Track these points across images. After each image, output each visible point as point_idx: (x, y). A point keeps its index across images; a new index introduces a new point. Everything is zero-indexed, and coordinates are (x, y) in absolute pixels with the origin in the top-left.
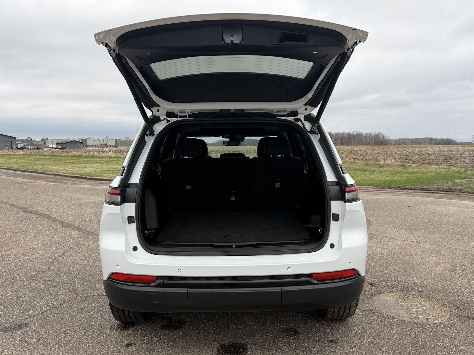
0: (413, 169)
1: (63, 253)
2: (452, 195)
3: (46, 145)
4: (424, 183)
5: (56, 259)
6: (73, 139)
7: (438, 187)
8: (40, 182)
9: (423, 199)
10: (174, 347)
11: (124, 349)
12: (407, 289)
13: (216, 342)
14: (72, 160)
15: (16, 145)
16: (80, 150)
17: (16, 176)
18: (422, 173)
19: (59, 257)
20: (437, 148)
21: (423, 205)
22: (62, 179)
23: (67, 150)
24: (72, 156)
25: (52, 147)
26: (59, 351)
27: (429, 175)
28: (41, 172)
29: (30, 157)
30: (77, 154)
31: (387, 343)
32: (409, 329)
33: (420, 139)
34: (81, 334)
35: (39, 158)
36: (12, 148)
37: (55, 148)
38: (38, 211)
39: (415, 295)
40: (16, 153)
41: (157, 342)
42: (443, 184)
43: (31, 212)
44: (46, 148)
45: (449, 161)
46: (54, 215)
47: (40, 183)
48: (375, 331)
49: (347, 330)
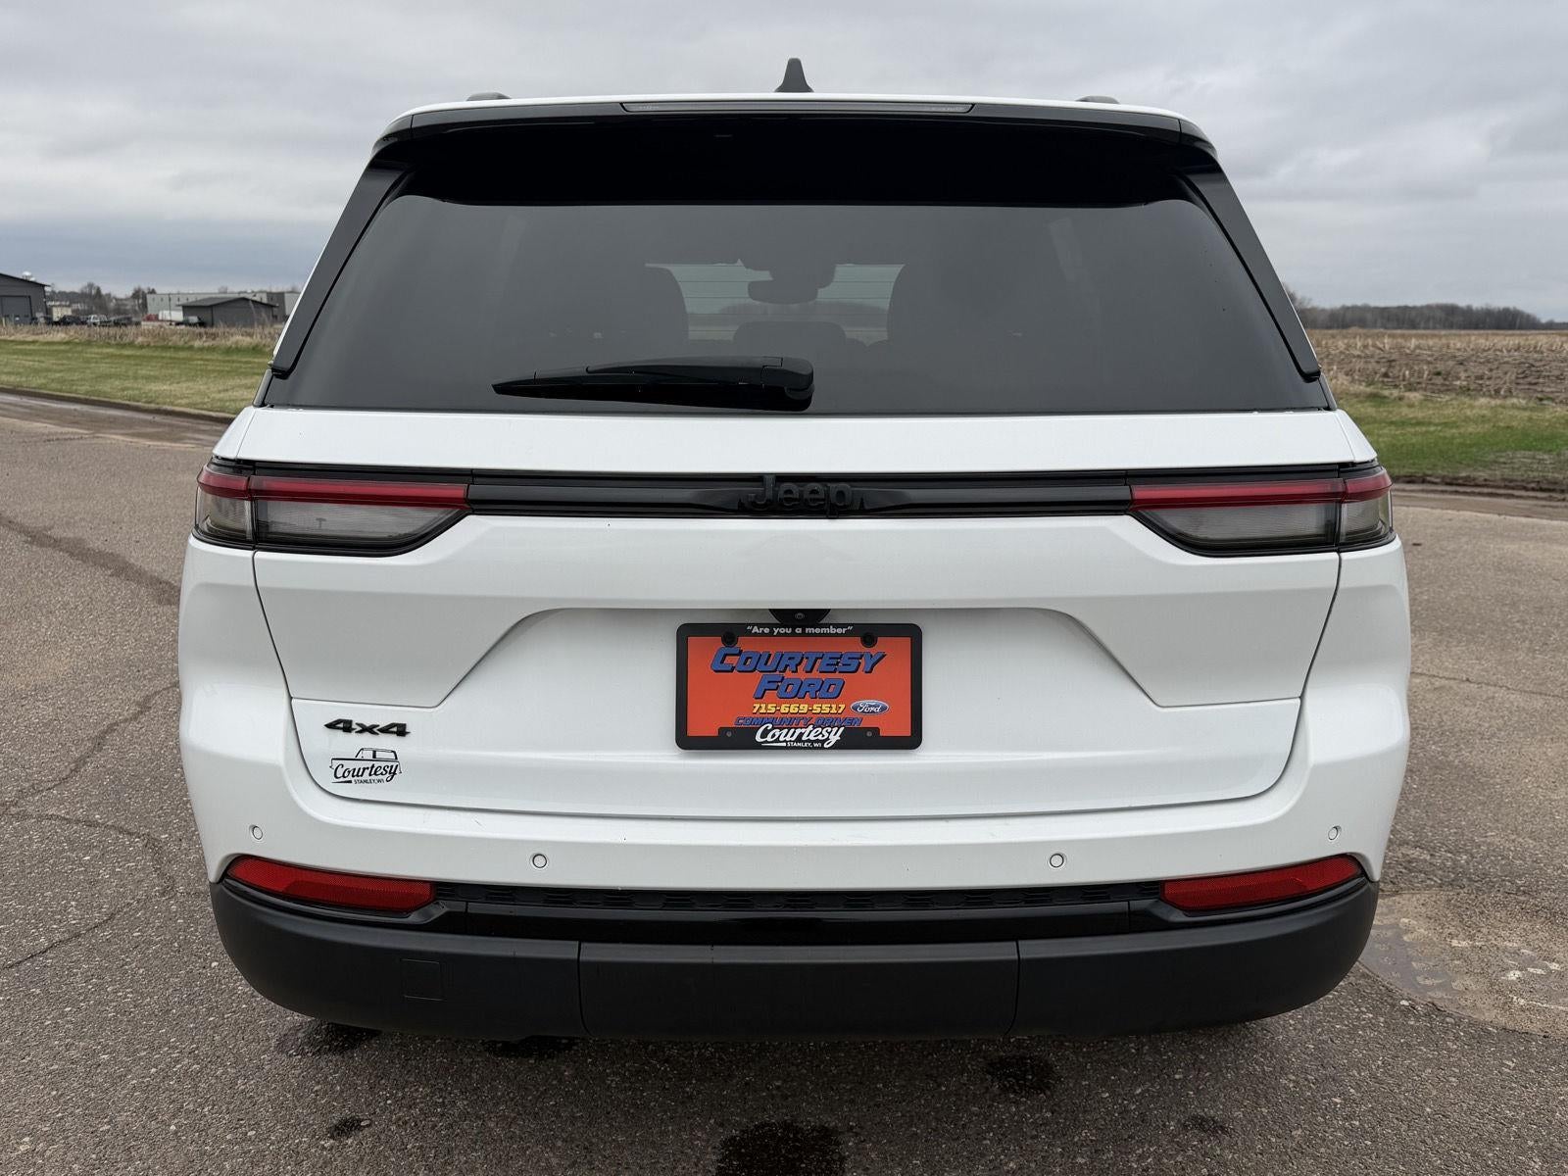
0: (1413, 410)
1: (144, 706)
2: (1559, 504)
3: (149, 313)
4: (1457, 457)
5: (111, 729)
6: (239, 293)
7: (1507, 472)
8: (109, 439)
9: (1461, 518)
10: (537, 1142)
11: (324, 1148)
12: (1470, 879)
13: (712, 1121)
14: (229, 361)
15: (48, 311)
16: (258, 330)
17: (31, 414)
18: (1445, 423)
19: (126, 720)
20: (1480, 340)
21: (1464, 539)
22: (188, 429)
23: (214, 330)
24: (229, 351)
25: (169, 318)
26: (48, 1153)
27: (1470, 430)
28: (119, 401)
29: (89, 350)
30: (245, 344)
31: (1432, 1139)
32: (1513, 1065)
33: (1414, 308)
34: (153, 1070)
35: (116, 355)
36: (34, 321)
37: (178, 324)
38: (81, 541)
39: (1505, 906)
40: (40, 338)
41: (464, 1116)
42: (1523, 463)
43: (57, 544)
44: (149, 323)
45: (1535, 384)
46: (136, 558)
47: (109, 442)
48: (1373, 1077)
49: (1255, 1070)
